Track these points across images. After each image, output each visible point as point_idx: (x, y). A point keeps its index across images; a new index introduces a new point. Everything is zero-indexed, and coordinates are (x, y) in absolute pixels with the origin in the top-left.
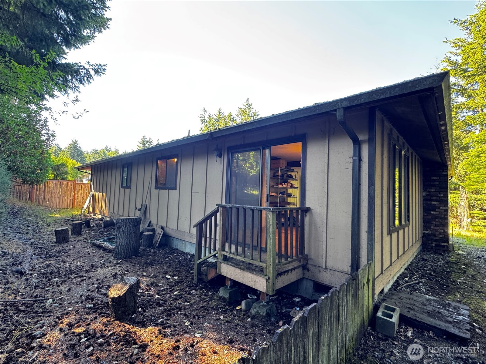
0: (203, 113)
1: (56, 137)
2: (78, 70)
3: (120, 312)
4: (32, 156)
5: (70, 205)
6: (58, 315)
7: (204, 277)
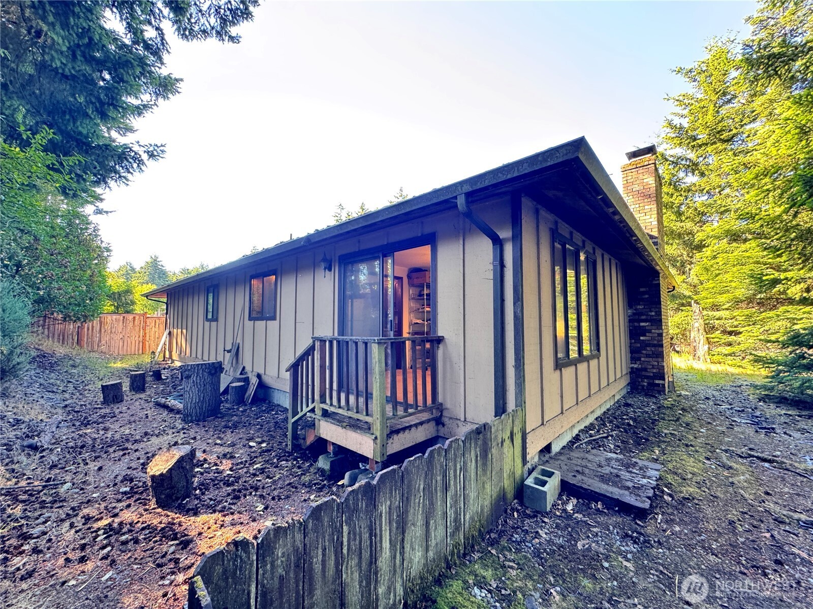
0: (339, 211)
1: (112, 251)
2: (124, 153)
3: (163, 496)
4: (78, 280)
5: (139, 350)
6: (75, 504)
7: (302, 441)
